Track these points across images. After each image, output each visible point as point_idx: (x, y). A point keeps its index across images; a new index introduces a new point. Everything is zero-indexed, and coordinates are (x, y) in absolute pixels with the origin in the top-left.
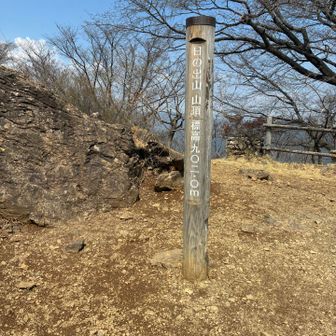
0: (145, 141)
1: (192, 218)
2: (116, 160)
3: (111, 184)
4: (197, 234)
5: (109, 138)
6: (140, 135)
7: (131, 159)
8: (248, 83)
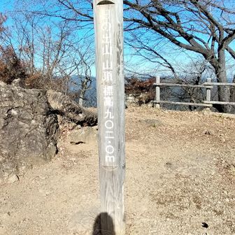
0: (60, 102)
1: (108, 183)
2: (33, 122)
3: (29, 145)
4: (114, 198)
5: (26, 102)
6: (55, 97)
7: (48, 120)
8: (138, 53)
